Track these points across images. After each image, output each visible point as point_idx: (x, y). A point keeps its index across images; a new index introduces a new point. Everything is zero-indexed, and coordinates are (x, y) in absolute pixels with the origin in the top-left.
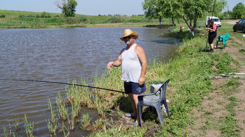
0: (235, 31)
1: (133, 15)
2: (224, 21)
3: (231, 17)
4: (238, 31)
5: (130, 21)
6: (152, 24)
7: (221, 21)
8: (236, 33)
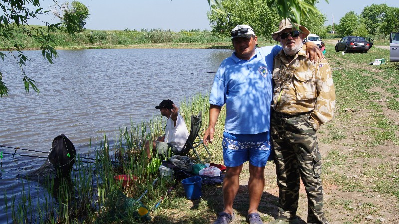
3: (337, 35)
4: (340, 51)
8: (337, 53)
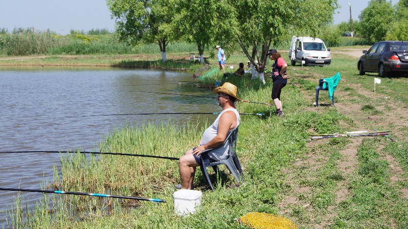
0: (362, 73)
1: (72, 32)
2: (340, 48)
4: (370, 74)
5: (68, 50)
6: (137, 59)
7: (329, 50)
8: (363, 76)
